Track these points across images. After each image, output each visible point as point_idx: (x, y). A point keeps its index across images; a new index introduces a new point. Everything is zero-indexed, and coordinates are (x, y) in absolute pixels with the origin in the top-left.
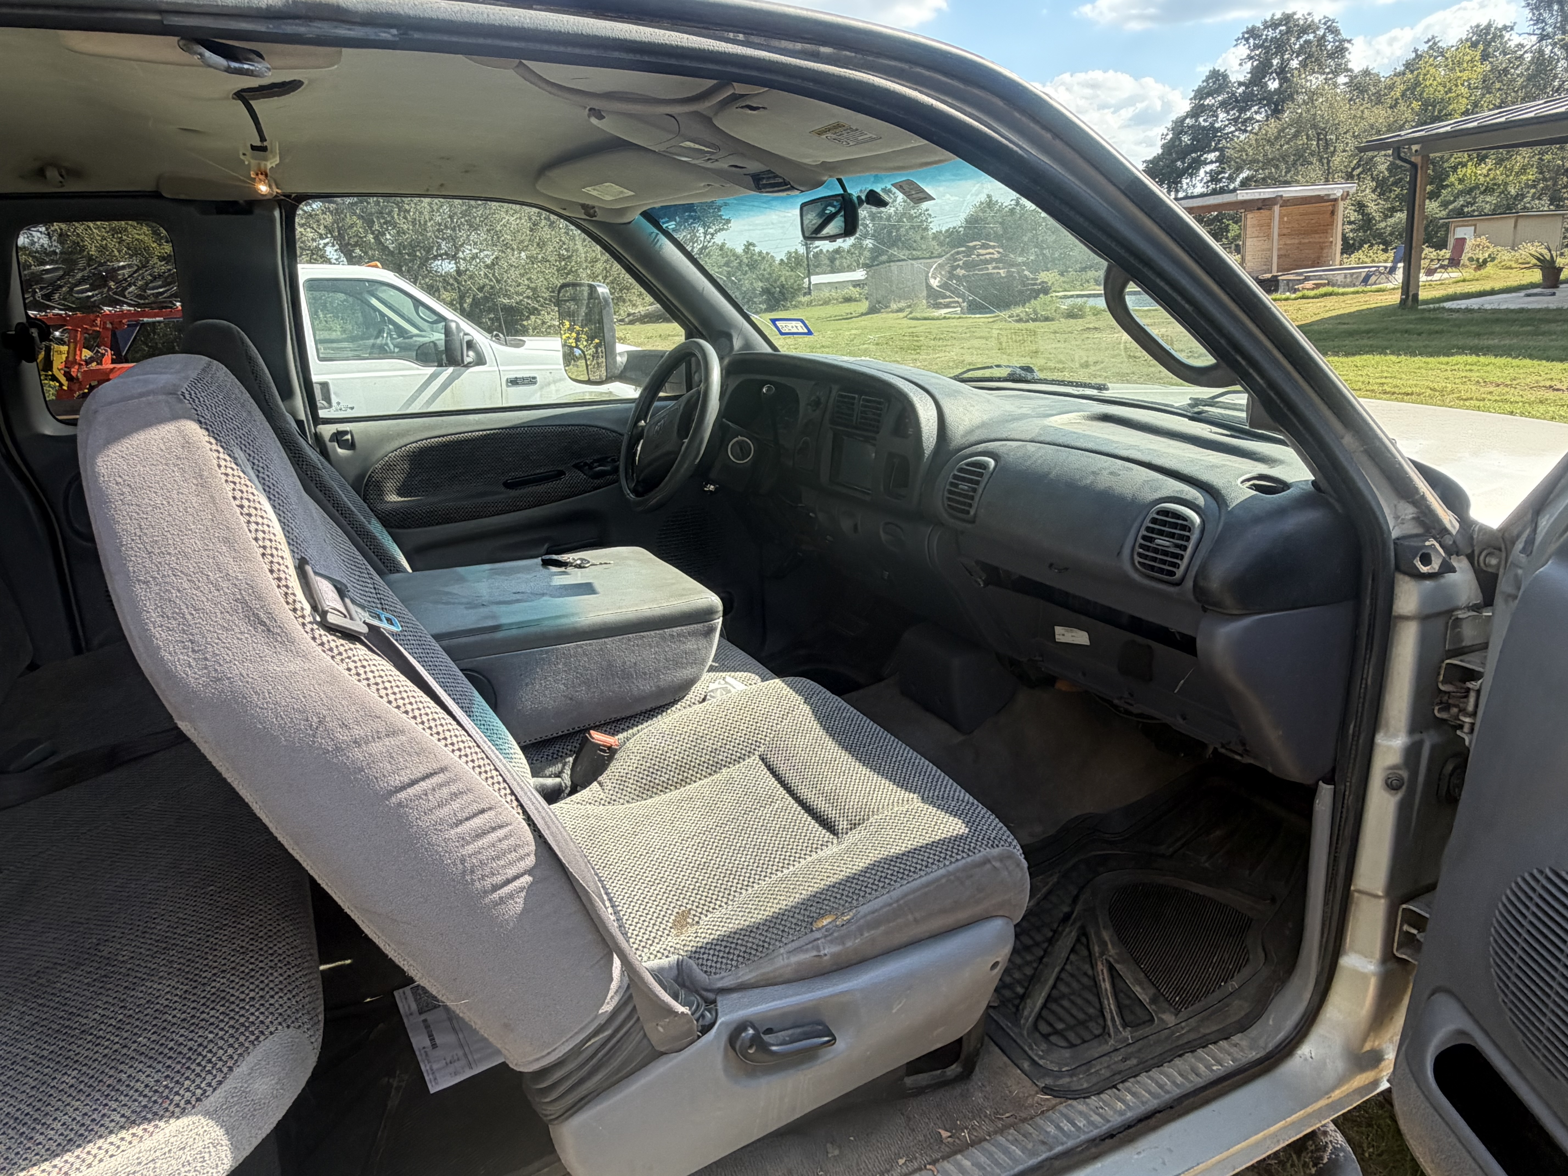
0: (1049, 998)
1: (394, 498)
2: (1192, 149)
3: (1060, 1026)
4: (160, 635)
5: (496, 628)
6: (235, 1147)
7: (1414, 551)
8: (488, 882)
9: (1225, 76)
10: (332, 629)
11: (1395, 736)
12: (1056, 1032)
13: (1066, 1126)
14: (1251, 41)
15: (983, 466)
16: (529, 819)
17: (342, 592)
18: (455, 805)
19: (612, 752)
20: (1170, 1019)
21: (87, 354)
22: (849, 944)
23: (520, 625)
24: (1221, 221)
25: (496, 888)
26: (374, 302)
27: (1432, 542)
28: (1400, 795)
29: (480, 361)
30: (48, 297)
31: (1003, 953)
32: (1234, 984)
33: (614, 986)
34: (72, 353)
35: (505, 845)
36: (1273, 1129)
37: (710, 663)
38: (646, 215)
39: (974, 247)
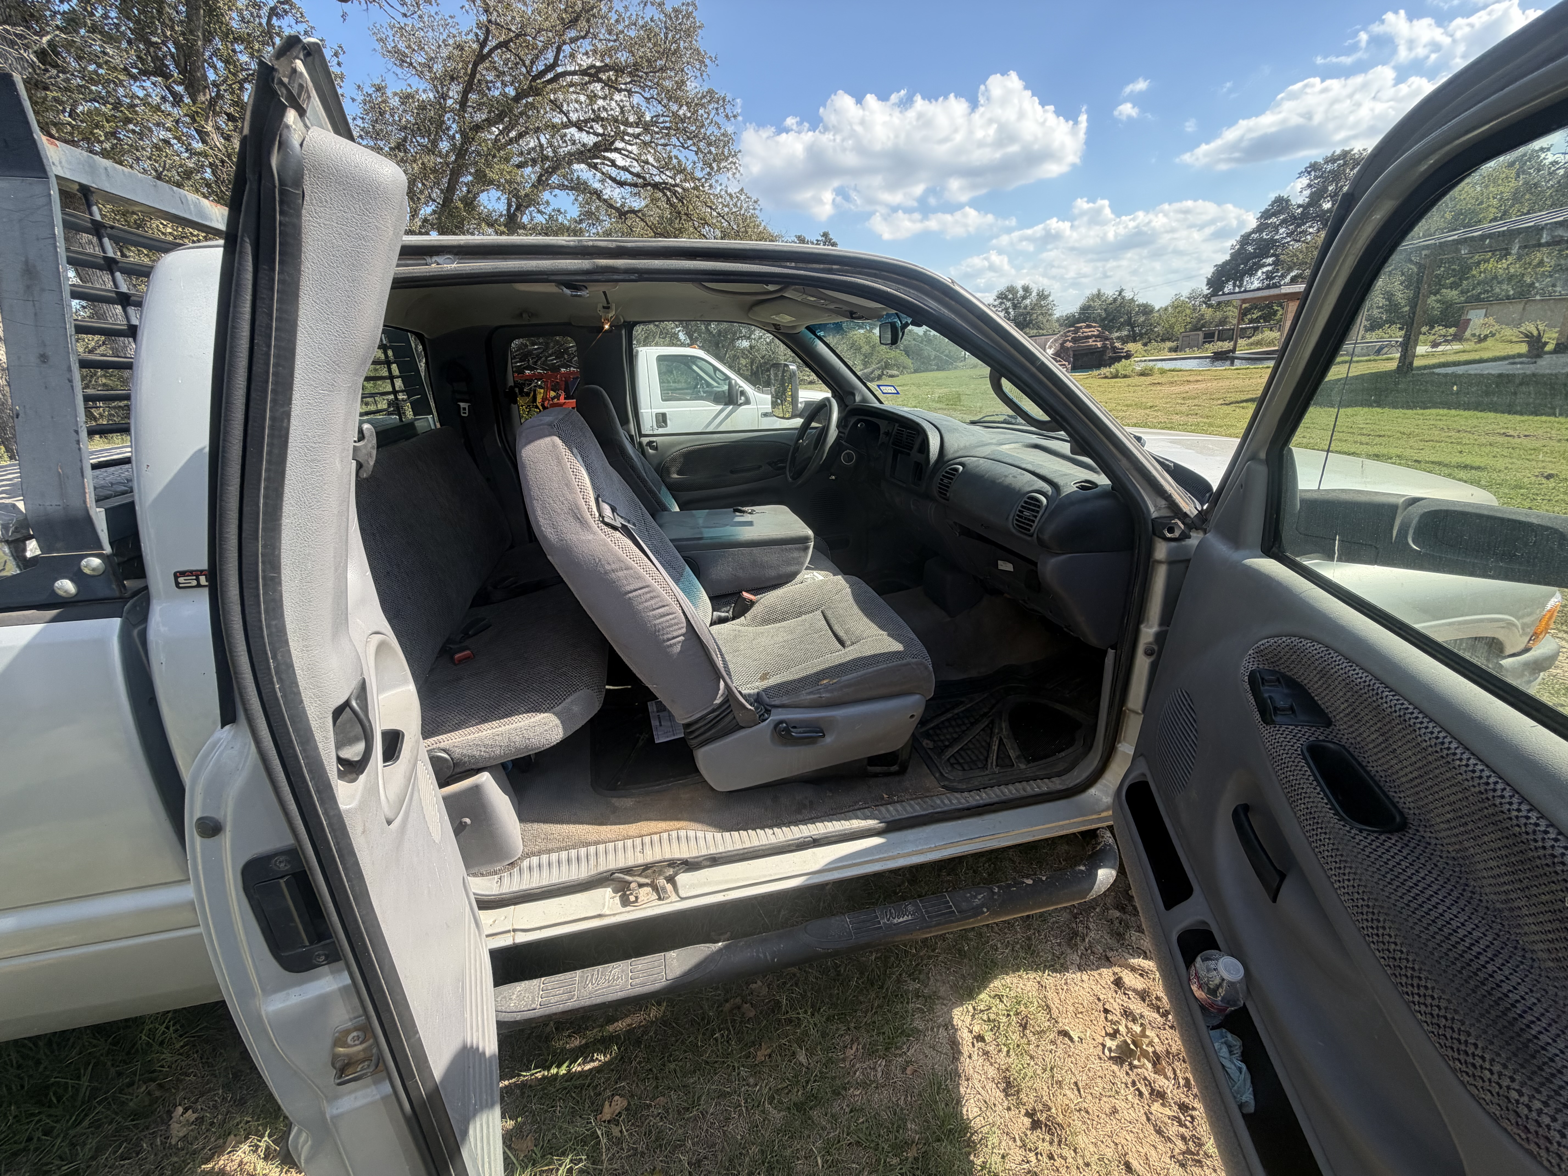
0: (961, 749)
1: (675, 476)
2: (1254, 255)
3: (962, 761)
4: (542, 521)
5: (701, 539)
6: (564, 729)
7: (1164, 526)
8: (665, 637)
9: (1288, 201)
10: (607, 524)
11: (1151, 627)
12: (959, 763)
13: (947, 802)
14: (1313, 173)
15: (956, 470)
16: (684, 613)
17: (614, 510)
18: (652, 602)
19: (752, 603)
20: (1023, 766)
21: (553, 394)
22: (836, 694)
23: (711, 538)
24: (1271, 308)
25: (669, 640)
26: (695, 368)
27: (1177, 521)
28: (1152, 659)
29: (748, 402)
30: (535, 363)
31: (919, 712)
32: (1063, 754)
33: (721, 692)
34: (545, 393)
35: (673, 622)
36: (1061, 823)
37: (806, 564)
38: (808, 328)
39: (1081, 328)
